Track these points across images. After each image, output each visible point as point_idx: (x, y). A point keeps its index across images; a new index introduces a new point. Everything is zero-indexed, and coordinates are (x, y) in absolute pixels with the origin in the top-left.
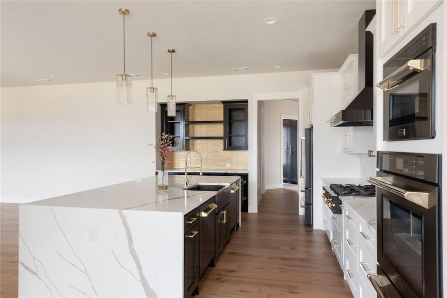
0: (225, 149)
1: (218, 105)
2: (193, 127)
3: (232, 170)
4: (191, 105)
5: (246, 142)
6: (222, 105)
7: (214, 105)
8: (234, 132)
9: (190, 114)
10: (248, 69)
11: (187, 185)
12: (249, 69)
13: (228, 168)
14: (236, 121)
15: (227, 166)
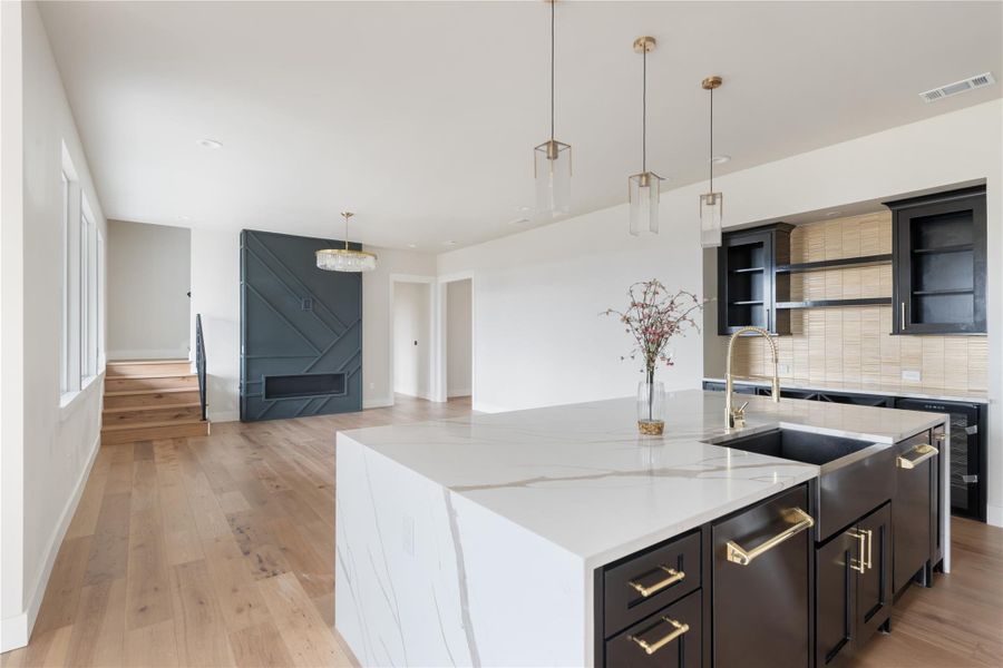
0: (897, 331)
1: (875, 216)
2: (802, 279)
3: (922, 389)
4: (793, 227)
5: (979, 310)
6: (888, 214)
7: (864, 218)
8: (931, 283)
9: (792, 248)
10: (984, 80)
11: (732, 424)
12: (991, 80)
13: (909, 383)
14: (939, 252)
15: (904, 377)
